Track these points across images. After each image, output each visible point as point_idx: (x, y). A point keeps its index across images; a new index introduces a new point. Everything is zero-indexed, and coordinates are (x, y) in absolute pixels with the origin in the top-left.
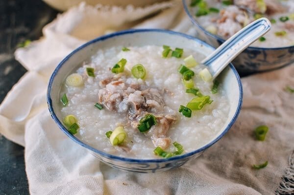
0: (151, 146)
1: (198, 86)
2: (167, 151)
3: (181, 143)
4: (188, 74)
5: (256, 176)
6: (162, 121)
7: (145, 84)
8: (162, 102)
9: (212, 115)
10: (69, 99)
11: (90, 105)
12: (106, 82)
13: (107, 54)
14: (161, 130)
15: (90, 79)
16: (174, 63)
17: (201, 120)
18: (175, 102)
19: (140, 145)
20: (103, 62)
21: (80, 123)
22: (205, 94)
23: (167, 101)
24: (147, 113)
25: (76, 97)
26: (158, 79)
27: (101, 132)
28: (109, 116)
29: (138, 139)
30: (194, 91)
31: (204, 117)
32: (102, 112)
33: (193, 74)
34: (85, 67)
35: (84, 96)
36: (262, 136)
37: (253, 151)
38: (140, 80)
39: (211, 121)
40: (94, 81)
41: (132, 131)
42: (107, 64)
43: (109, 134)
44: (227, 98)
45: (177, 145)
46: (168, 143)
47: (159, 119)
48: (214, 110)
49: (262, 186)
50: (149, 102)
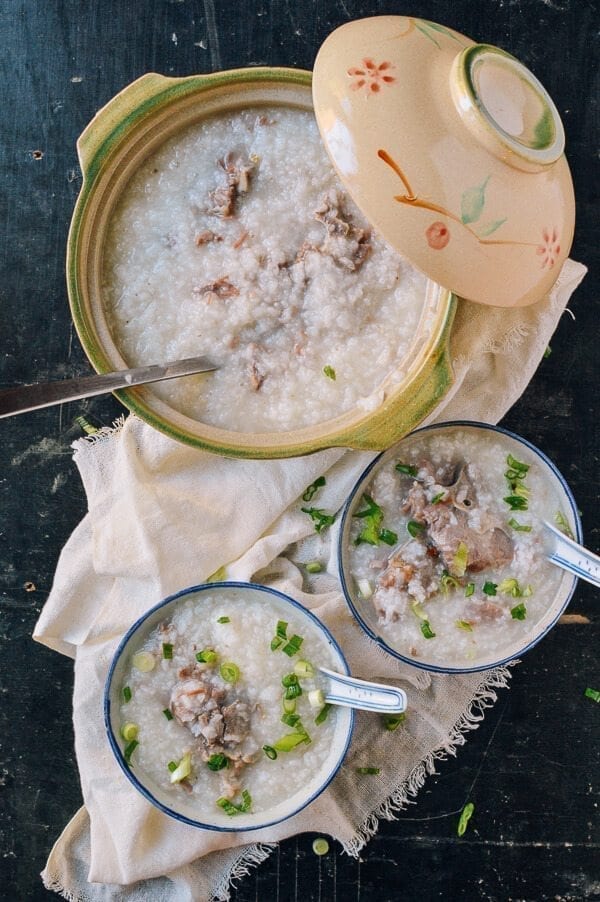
0: (217, 790)
1: (301, 712)
2: (233, 801)
3: (251, 794)
4: (294, 688)
5: (357, 784)
6: (237, 765)
7: (234, 692)
8: (247, 729)
9: (303, 761)
10: (132, 694)
11: (159, 709)
12: (185, 674)
13: (198, 610)
14: (232, 774)
15: (165, 662)
16: (281, 665)
17: (286, 766)
18: (263, 732)
19: (205, 786)
20: (189, 627)
21: (141, 737)
22: (305, 725)
23: (253, 727)
24: (221, 750)
25: (142, 691)
26: (253, 687)
27: (163, 759)
28: (177, 736)
29: (205, 776)
30: (292, 720)
31: (291, 763)
32: (170, 724)
33: (300, 692)
34: (162, 638)
35: (152, 693)
36: (392, 726)
37: (368, 747)
38: (228, 687)
39: (297, 769)
40: (170, 666)
41: (199, 763)
42: (194, 632)
43: (173, 767)
44: (332, 734)
45: (246, 794)
46: (236, 792)
47: (234, 761)
48: (308, 754)
49: (358, 802)
50: (227, 738)
